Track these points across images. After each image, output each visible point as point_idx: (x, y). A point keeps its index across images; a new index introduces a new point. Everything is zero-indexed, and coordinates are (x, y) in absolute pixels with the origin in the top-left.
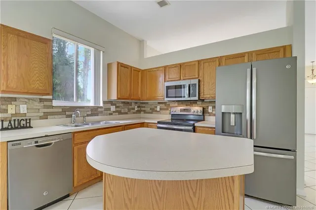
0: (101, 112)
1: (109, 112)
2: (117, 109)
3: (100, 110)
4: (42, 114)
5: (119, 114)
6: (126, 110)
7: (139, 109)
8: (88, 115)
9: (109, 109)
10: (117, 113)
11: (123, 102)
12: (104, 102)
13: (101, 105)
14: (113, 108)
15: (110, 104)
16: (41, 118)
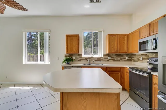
0: (102, 60)
1: (107, 60)
2: (112, 58)
3: (101, 59)
4: (79, 60)
5: (113, 61)
6: (119, 59)
7: (130, 58)
8: (95, 61)
9: (107, 58)
10: (112, 61)
11: (115, 55)
12: (104, 55)
13: (102, 56)
14: (109, 58)
15: (107, 56)
16: (79, 61)
